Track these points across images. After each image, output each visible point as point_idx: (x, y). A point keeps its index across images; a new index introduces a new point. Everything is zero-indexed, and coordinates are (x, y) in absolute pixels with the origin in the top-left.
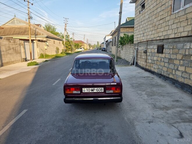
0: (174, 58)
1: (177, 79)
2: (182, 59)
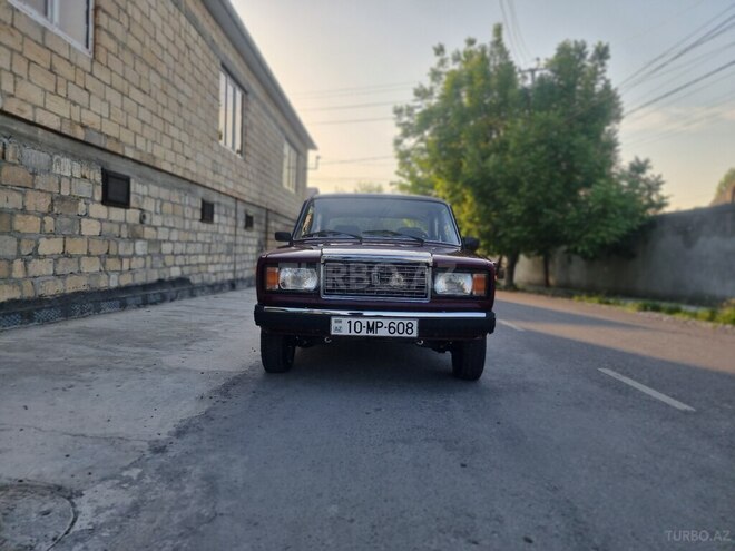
0: (10, 206)
1: (40, 292)
2: (49, 213)
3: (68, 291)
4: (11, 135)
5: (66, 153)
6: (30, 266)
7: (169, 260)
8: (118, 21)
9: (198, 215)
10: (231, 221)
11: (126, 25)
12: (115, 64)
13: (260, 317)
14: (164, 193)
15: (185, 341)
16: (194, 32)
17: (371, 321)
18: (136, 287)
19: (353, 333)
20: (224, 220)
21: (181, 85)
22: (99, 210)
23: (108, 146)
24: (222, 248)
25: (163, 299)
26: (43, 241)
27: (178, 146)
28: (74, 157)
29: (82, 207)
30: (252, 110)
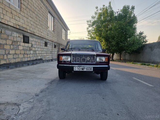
1: (10, 62)
2: (12, 44)
3: (16, 62)
4: (3, 27)
5: (15, 31)
6: (8, 56)
7: (38, 55)
8: (26, 2)
9: (44, 45)
10: (51, 46)
11: (27, 3)
12: (25, 11)
13: (58, 67)
14: (37, 40)
15: (42, 72)
16: (42, 4)
17: (83, 68)
18: (31, 61)
19: (79, 70)
20: (50, 46)
21: (40, 16)
22: (23, 44)
23: (24, 30)
24: (49, 52)
25: (37, 63)
26: (11, 51)
27: (39, 30)
28: (17, 32)
29: (19, 43)
30: (55, 21)
